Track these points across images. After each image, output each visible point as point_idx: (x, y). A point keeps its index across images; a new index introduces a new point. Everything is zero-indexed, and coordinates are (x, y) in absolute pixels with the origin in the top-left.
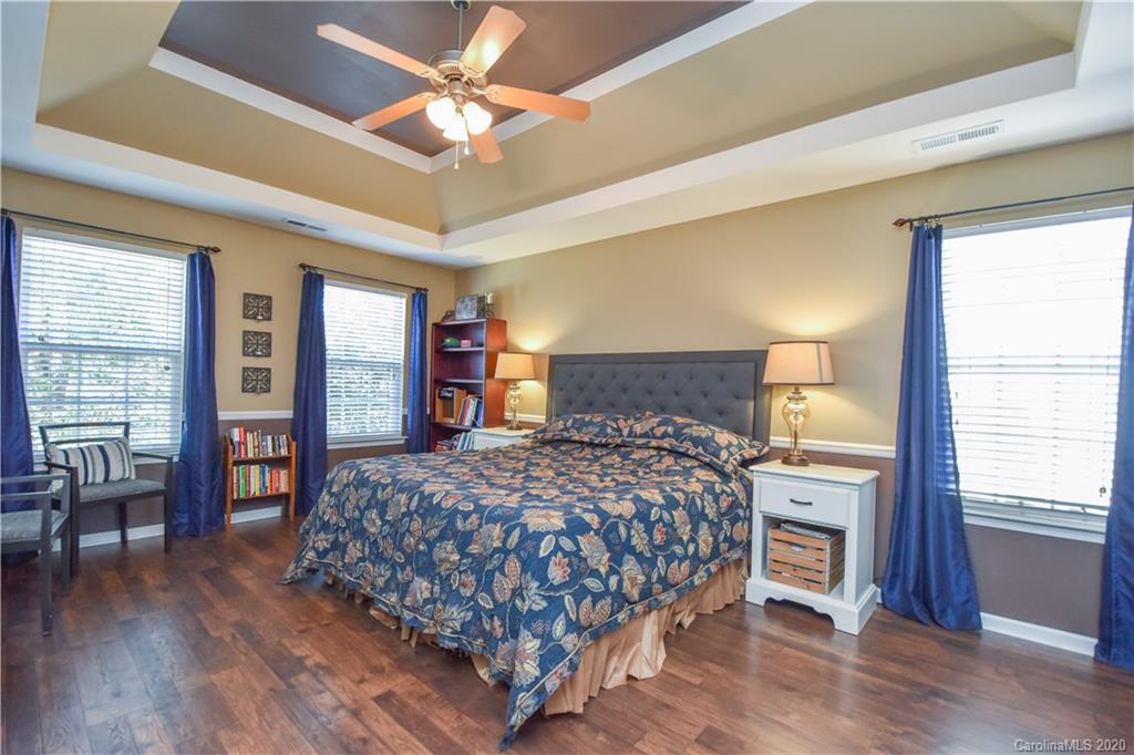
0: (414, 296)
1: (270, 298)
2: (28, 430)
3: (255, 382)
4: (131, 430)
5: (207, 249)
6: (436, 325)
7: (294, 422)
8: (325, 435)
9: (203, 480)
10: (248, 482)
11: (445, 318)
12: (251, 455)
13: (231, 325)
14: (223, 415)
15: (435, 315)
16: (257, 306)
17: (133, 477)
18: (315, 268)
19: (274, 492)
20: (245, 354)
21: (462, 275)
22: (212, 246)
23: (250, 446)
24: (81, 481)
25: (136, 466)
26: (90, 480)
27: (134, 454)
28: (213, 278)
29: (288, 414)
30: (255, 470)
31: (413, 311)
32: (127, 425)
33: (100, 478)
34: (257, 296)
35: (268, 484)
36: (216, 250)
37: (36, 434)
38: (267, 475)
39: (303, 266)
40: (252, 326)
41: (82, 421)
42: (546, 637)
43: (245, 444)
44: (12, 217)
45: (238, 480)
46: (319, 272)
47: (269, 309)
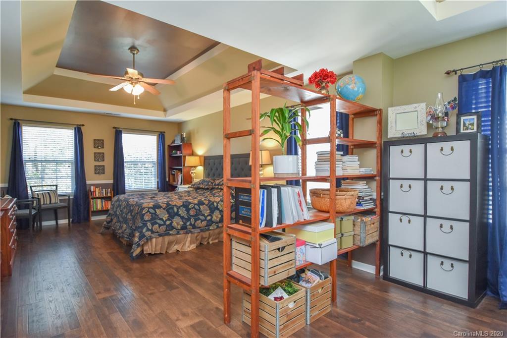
0: (159, 135)
1: (103, 140)
2: (27, 188)
3: (100, 170)
4: (58, 188)
5: (80, 125)
6: (169, 146)
7: (113, 184)
8: (125, 189)
9: (82, 204)
10: (97, 205)
11: (172, 143)
12: (97, 196)
13: (89, 151)
14: (88, 182)
15: (168, 142)
16: (99, 143)
17: (59, 202)
18: (119, 128)
19: (106, 209)
20: (95, 161)
21: (179, 125)
22: (82, 124)
23: (97, 193)
24: (42, 203)
25: (60, 199)
26: (45, 203)
27: (59, 195)
28: (82, 135)
29: (111, 181)
30: (99, 201)
31: (159, 141)
32: (57, 186)
33: (48, 202)
34: (99, 140)
35: (104, 206)
36: (83, 125)
37: (29, 189)
38: (104, 203)
39: (114, 128)
40: (97, 151)
41: (43, 185)
42: (141, 232)
43: (95, 192)
44: (19, 121)
45: (93, 204)
46: (121, 130)
47: (103, 144)
